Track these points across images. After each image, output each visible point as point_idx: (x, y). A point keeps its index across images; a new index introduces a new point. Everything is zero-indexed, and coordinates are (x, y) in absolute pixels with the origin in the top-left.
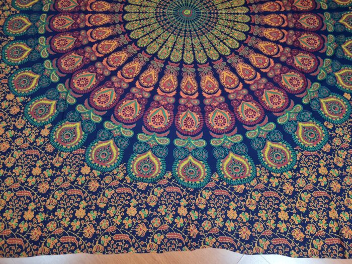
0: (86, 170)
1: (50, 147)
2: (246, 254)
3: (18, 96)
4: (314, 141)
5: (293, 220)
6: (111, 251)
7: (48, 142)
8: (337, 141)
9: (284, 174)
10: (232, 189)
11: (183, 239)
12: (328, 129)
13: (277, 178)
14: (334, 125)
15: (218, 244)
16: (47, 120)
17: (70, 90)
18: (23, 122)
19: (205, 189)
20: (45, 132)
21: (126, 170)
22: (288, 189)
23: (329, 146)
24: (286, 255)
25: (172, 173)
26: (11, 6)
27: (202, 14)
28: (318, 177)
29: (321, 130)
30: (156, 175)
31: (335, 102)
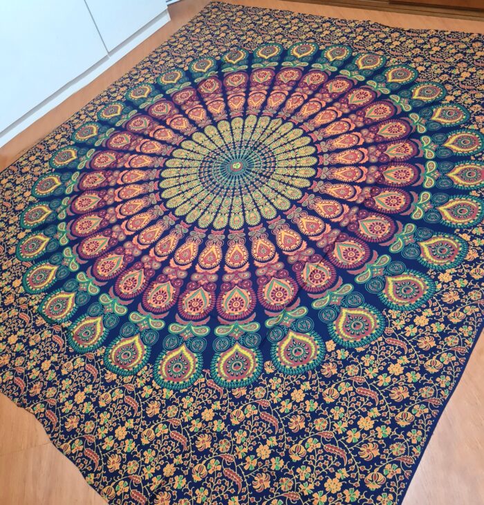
1: (13, 249)
2: (53, 443)
4: (233, 375)
5: (125, 444)
7: (16, 245)
8: (259, 392)
9: (165, 390)
10: (104, 373)
11: (22, 391)
12: (263, 371)
13: (155, 389)
14: (276, 372)
16: (31, 225)
17: (70, 206)
18: (17, 219)
19: (82, 357)
20: (21, 235)
21: (42, 300)
22: (153, 409)
23: (244, 392)
24: (83, 474)
25: (72, 324)
28: (195, 417)
29: (254, 367)
30: (58, 318)
31: (306, 344)
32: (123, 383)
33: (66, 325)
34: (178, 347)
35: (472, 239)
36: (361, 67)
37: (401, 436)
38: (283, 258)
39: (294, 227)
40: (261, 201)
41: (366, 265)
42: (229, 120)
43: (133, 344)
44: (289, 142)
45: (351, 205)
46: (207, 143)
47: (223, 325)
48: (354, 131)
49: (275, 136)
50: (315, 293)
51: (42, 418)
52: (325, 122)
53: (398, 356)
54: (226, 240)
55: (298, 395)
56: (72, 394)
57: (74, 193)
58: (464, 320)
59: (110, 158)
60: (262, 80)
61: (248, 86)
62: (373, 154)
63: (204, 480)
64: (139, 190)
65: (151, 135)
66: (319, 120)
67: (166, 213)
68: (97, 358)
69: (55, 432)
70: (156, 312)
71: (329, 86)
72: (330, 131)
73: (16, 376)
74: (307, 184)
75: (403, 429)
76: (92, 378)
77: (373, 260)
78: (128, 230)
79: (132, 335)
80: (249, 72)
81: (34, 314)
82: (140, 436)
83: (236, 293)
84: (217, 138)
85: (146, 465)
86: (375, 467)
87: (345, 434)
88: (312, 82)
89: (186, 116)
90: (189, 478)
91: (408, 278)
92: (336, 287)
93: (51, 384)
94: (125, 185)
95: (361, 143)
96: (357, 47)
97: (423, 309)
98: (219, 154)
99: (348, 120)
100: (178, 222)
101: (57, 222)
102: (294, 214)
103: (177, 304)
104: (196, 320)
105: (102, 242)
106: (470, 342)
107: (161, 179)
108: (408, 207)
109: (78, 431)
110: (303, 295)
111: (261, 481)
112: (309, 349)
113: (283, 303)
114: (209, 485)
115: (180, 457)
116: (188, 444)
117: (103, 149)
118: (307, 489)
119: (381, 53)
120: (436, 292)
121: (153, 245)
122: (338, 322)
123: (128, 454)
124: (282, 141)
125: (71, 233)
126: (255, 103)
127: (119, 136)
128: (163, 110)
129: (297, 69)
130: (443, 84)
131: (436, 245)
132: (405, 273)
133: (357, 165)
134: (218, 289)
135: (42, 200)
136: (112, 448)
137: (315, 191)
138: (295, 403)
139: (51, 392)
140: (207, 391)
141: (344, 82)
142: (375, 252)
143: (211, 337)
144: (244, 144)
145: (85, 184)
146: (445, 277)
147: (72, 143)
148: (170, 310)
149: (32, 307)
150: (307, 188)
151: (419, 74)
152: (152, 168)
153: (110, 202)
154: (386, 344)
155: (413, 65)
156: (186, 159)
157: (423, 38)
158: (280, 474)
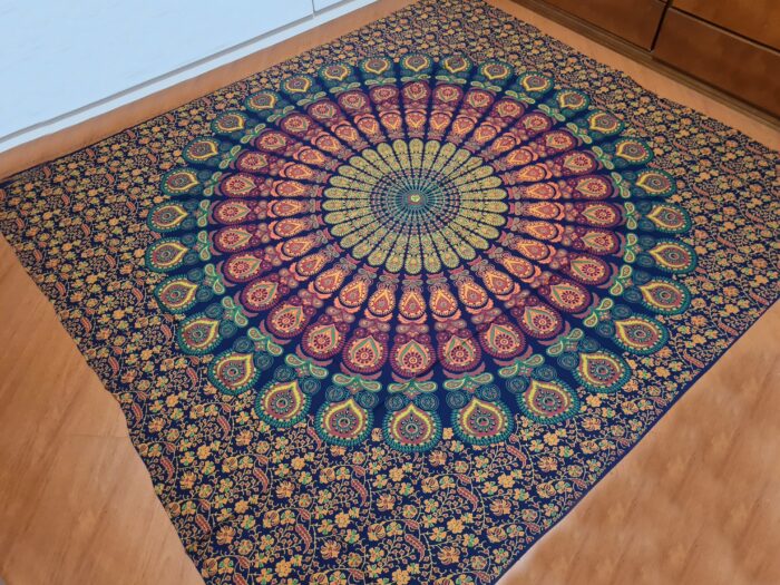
0: (139, 253)
1: (145, 213)
2: (132, 439)
3: (182, 157)
4: (336, 430)
5: (204, 465)
6: (68, 325)
7: (149, 208)
8: (358, 458)
9: (262, 423)
10: (204, 383)
11: (114, 373)
12: (370, 437)
13: (251, 418)
14: (382, 442)
15: (128, 407)
16: (172, 192)
17: (220, 183)
18: (158, 179)
19: (186, 358)
20: (158, 200)
21: (161, 281)
22: (244, 438)
23: (342, 452)
24: (153, 481)
25: (185, 318)
27: (428, 213)
28: (284, 461)
29: (361, 430)
30: (173, 307)
31: (423, 423)
32: (221, 400)
33: (179, 317)
34: (289, 381)
35: (638, 368)
36: (593, 127)
37: (486, 551)
38: (431, 322)
39: (454, 291)
40: (428, 249)
41: (516, 359)
42: (425, 140)
43: (244, 362)
44: (481, 190)
45: (524, 286)
46: (392, 160)
47: (343, 373)
48: (558, 201)
49: (469, 177)
50: (451, 372)
51: (128, 410)
52: (529, 179)
53: (513, 468)
54: (376, 281)
55: (396, 474)
56: (165, 394)
57: (228, 169)
58: (595, 453)
59: (281, 141)
60: (477, 104)
61: (459, 105)
62: (568, 236)
63: (273, 528)
64: (300, 190)
65: (333, 130)
66: (523, 175)
67: (322, 228)
68: (201, 364)
69: (136, 429)
70: (278, 336)
71: (548, 137)
72: (531, 192)
73: (112, 355)
74: (485, 245)
75: (491, 544)
76: (190, 384)
77: (525, 356)
78: (275, 233)
79: (245, 353)
80: (466, 89)
81: (148, 294)
82: (222, 462)
83: (368, 343)
84: (403, 158)
85: (220, 494)
86: (448, 573)
87: (430, 530)
88: (531, 126)
89: (378, 119)
90: (259, 521)
91: (555, 388)
92: (475, 372)
93: (146, 376)
94: (287, 179)
95: (559, 218)
96: (597, 100)
97: (557, 427)
98: (399, 178)
99: (556, 186)
100: (331, 242)
101: (201, 197)
102: (458, 276)
103: (302, 334)
104: (318, 359)
105: (243, 237)
106: (592, 479)
107: (328, 185)
108: (583, 309)
109: (160, 435)
110: (438, 370)
111: (330, 549)
112: (425, 429)
113: (413, 370)
114: (277, 535)
115: (257, 497)
116: (269, 486)
117: (275, 128)
118: (373, 572)
119: (621, 116)
120: (578, 414)
121: (297, 259)
122: (463, 412)
123: (205, 477)
124: (475, 186)
125: (213, 216)
126: (460, 129)
127: (297, 117)
128: (355, 103)
129: (520, 104)
130: (675, 179)
131: (598, 362)
132: (554, 382)
133: (546, 242)
134: (351, 332)
135: (192, 165)
136: (190, 464)
137: (490, 257)
138: (390, 481)
139: (144, 385)
140: (304, 438)
141: (568, 138)
142: (530, 348)
143: (327, 383)
144: (432, 175)
145: (243, 163)
146: (594, 401)
147: (243, 108)
148: (293, 338)
149: (148, 285)
150: (482, 250)
151: (653, 157)
152: (322, 169)
153: (265, 194)
154: (506, 452)
155: (651, 144)
156: (362, 171)
157: (675, 115)
158: (352, 548)
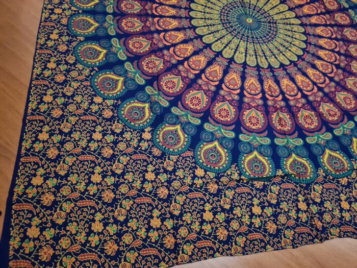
1: (157, 150)
3: (106, 99)
6: (250, 251)
7: (153, 146)
11: (311, 232)
15: (342, 233)
16: (145, 123)
17: (161, 92)
18: (120, 126)
19: (315, 184)
21: (239, 170)
25: (282, 170)
26: (70, 5)
27: (262, 23)
74: (298, 21)
108: (352, 19)
133: (308, 3)
150: (301, 23)
